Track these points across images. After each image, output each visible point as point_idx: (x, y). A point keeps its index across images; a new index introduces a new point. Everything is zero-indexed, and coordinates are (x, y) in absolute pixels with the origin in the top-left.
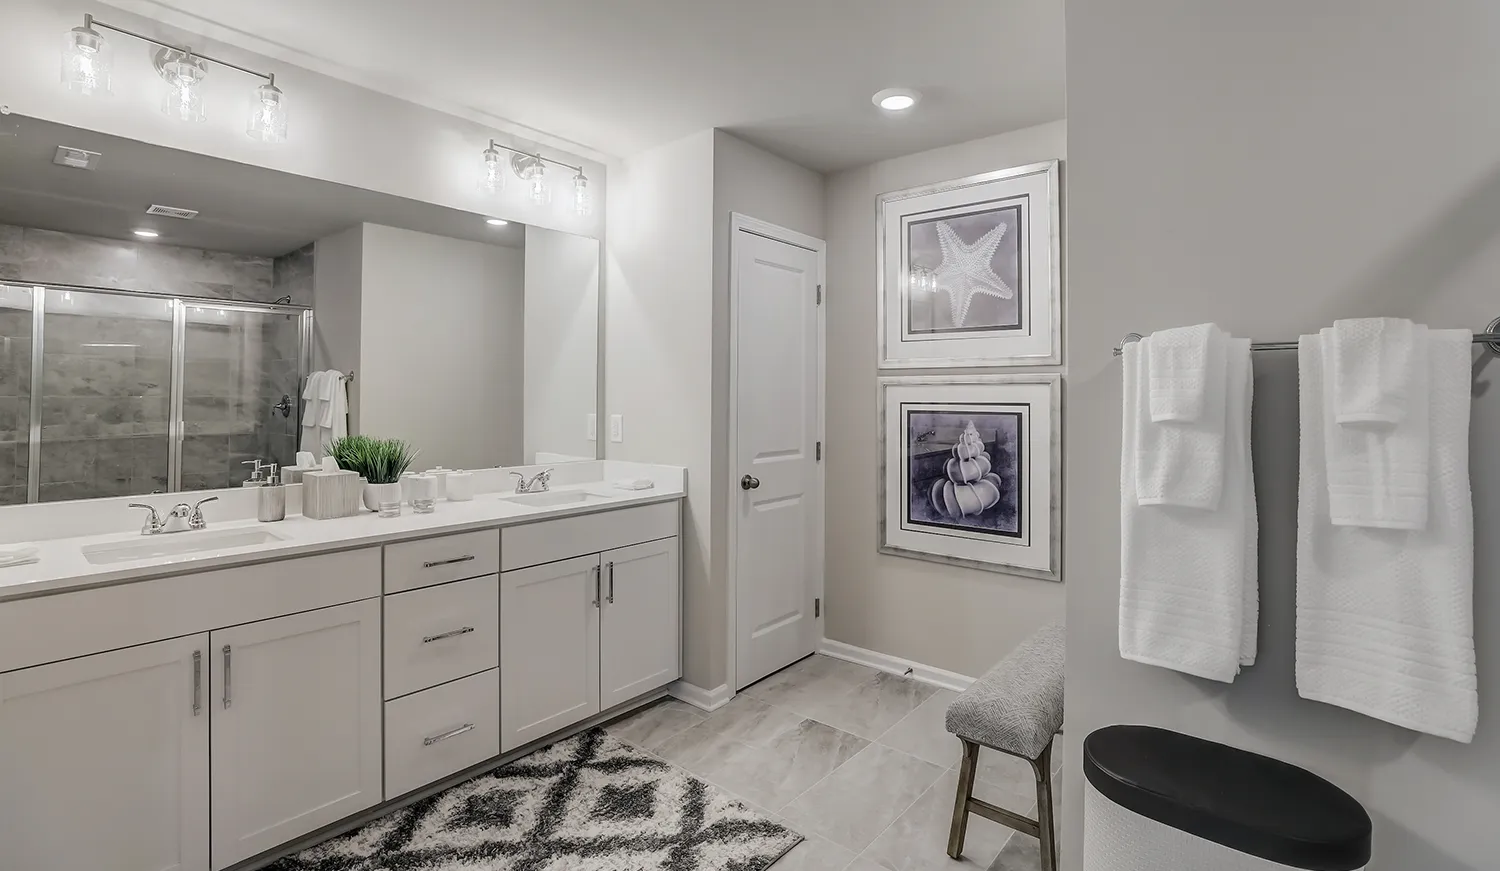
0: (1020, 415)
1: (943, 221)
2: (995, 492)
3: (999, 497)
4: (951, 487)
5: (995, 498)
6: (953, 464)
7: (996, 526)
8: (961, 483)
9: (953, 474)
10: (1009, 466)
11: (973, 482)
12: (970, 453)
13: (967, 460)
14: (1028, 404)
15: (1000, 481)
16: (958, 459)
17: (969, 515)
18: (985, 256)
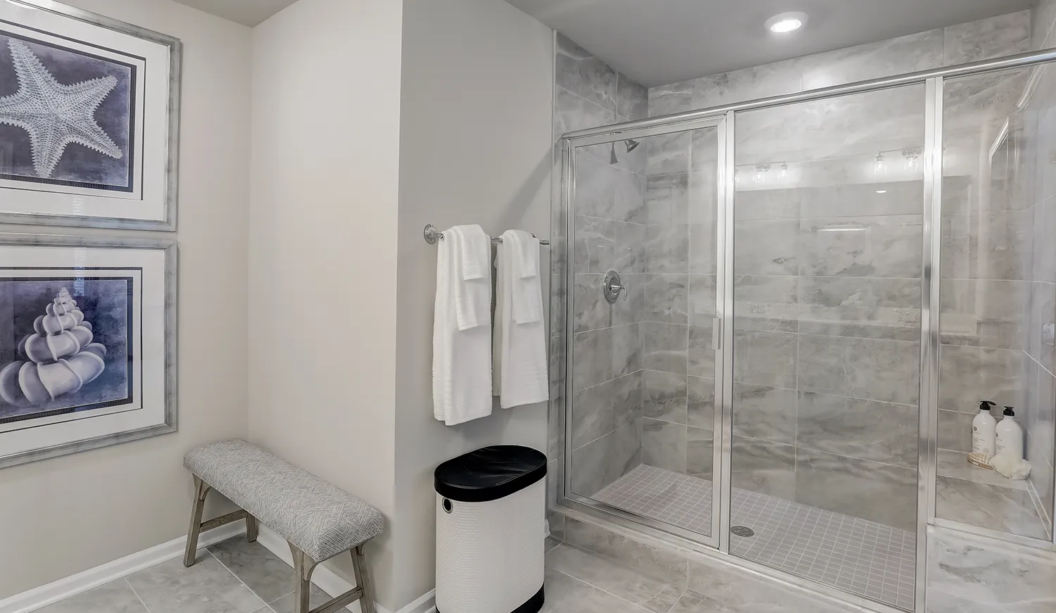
0: (130, 280)
1: (22, 42)
2: (99, 363)
3: (103, 367)
4: (32, 369)
5: (98, 369)
6: (35, 342)
7: (101, 398)
8: (50, 361)
9: (34, 352)
10: (117, 332)
11: (68, 357)
12: (62, 323)
13: (57, 333)
14: (141, 269)
15: (105, 350)
16: (44, 334)
17: (61, 396)
18: (87, 104)
